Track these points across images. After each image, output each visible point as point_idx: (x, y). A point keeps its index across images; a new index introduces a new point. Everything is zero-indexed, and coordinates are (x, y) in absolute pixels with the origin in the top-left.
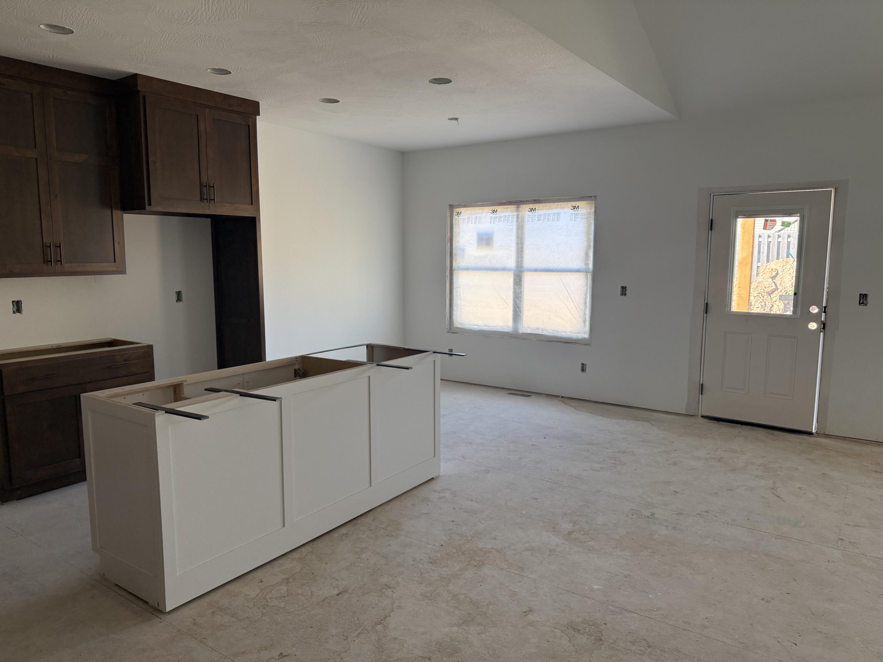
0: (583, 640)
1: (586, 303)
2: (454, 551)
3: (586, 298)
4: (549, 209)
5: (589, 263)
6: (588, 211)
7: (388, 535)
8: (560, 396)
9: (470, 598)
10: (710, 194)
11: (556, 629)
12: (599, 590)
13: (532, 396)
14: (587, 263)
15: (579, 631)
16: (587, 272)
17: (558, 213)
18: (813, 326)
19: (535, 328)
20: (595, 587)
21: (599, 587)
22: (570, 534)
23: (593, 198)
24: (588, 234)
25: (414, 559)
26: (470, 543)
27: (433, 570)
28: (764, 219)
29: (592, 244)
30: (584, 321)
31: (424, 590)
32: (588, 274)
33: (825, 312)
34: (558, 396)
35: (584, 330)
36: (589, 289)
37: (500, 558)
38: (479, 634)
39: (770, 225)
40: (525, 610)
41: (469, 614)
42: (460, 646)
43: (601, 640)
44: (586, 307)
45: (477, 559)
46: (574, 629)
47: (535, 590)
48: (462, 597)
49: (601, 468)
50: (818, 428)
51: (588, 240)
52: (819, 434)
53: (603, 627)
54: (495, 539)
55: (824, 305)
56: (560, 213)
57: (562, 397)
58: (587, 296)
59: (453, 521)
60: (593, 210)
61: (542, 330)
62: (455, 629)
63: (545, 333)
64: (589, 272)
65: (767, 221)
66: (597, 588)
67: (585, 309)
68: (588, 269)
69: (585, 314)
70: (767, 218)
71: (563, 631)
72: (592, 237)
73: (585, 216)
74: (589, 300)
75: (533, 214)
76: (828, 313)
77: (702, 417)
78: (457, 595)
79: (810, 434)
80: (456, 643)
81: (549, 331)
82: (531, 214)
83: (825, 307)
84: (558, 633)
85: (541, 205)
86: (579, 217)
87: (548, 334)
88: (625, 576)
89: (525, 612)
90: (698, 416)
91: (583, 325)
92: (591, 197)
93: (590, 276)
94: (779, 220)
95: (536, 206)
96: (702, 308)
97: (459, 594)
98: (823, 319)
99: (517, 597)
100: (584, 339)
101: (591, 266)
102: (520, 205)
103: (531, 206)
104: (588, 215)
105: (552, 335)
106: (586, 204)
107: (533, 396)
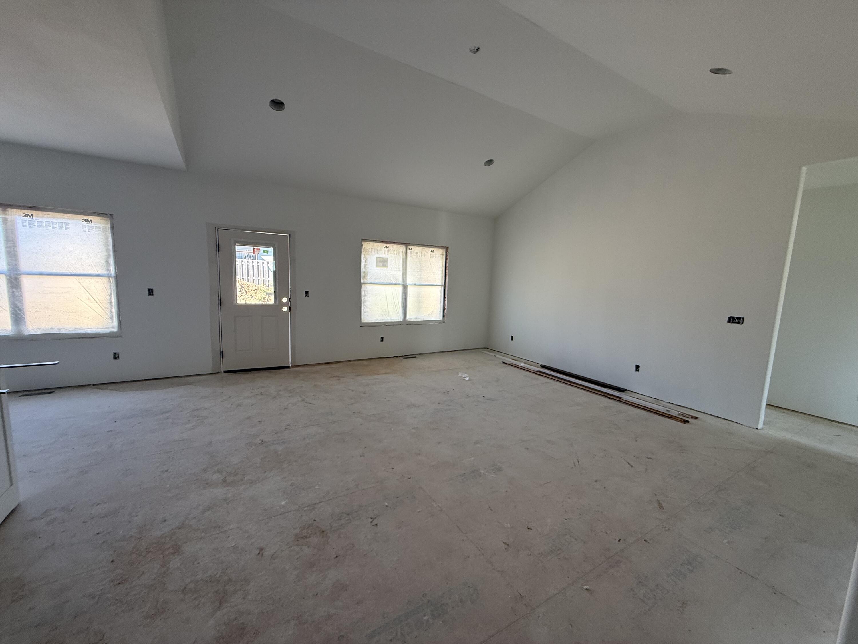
0: (315, 540)
1: (111, 303)
2: (134, 556)
3: (111, 299)
4: (53, 218)
5: (111, 270)
6: (103, 226)
7: (13, 601)
8: (90, 385)
9: (202, 580)
10: (216, 228)
11: (292, 547)
12: (286, 503)
13: (55, 392)
14: (109, 269)
15: (306, 537)
16: (109, 276)
17: (66, 223)
18: (285, 309)
19: (48, 328)
20: (283, 503)
21: (285, 502)
22: (224, 481)
23: (109, 216)
24: (107, 245)
25: (92, 596)
26: (142, 539)
27: (131, 588)
28: (253, 247)
29: (111, 253)
30: (112, 318)
31: (143, 612)
32: (111, 278)
33: (290, 301)
34: (89, 385)
35: (111, 325)
36: (112, 291)
37: (190, 532)
38: (244, 599)
39: (257, 252)
40: (258, 552)
41: (216, 592)
42: (241, 622)
43: (323, 531)
44: (112, 306)
45: (167, 546)
46: (302, 538)
47: (247, 535)
48: (192, 586)
49: (193, 426)
50: (292, 363)
51: (108, 250)
52: (293, 366)
53: (315, 523)
54: (165, 521)
55: (289, 297)
56: (69, 223)
57: (94, 385)
58: (112, 297)
59: (98, 533)
60: (109, 226)
61: (59, 329)
62: (219, 614)
63: (63, 332)
64: (111, 277)
65: (254, 249)
66: (285, 503)
67: (111, 308)
68: (110, 275)
69: (111, 312)
70: (255, 247)
71: (298, 545)
72: (111, 247)
73: (101, 230)
74: (114, 300)
75: (29, 220)
76: (291, 301)
77: (225, 372)
78: (185, 588)
79: (288, 367)
80: (235, 623)
81: (68, 330)
82: (27, 220)
83: (290, 299)
84: (297, 549)
85: (40, 213)
86: (94, 229)
87: (68, 332)
88: (291, 485)
89: (259, 554)
90: (221, 372)
91: (110, 321)
92: (106, 214)
93: (112, 280)
94: (262, 249)
95: (34, 212)
96: (217, 302)
97: (186, 585)
98: (290, 305)
99: (239, 549)
100: (113, 333)
101: (113, 272)
102: (6, 208)
103: (26, 212)
104: (104, 229)
105: (73, 332)
106: (100, 219)
107: (57, 391)
